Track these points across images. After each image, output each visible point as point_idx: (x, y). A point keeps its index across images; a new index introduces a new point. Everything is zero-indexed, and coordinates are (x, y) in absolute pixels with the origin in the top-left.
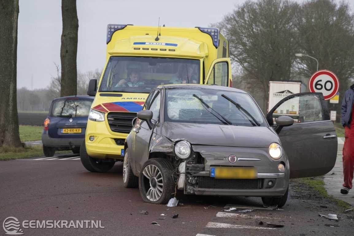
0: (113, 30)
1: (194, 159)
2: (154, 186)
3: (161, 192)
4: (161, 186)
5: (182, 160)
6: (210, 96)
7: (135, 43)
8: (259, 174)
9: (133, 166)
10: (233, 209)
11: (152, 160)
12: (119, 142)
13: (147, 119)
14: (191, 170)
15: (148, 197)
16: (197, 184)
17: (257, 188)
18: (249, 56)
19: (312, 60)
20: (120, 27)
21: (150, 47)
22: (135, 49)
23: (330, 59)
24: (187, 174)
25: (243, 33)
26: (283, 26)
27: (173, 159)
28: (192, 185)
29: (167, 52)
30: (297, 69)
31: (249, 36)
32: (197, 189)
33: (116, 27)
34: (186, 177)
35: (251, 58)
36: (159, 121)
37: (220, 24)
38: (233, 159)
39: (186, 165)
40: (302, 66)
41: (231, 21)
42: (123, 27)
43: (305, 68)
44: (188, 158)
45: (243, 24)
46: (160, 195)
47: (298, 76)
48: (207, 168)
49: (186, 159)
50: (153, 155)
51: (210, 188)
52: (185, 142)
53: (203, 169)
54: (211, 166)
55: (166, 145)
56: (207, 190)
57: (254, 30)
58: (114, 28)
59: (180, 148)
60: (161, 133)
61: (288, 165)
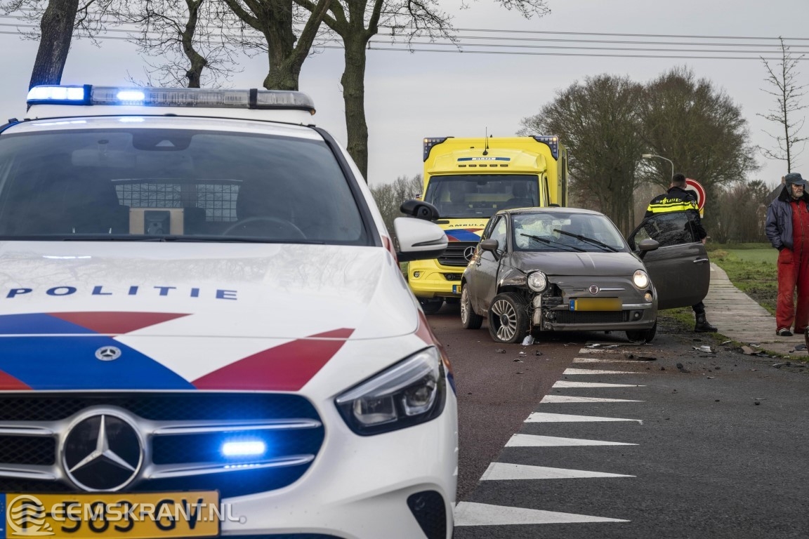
0: (430, 146)
1: (550, 292)
2: (506, 324)
3: (514, 330)
4: (514, 324)
5: (536, 294)
6: (562, 220)
7: (459, 160)
8: (624, 305)
9: (475, 304)
10: (596, 345)
11: (502, 295)
12: (449, 277)
13: (493, 249)
14: (548, 304)
15: (499, 336)
16: (555, 319)
17: (622, 321)
18: (577, 159)
19: (663, 161)
20: (438, 141)
21: (478, 163)
22: (459, 166)
23: (689, 158)
24: (543, 308)
25: (569, 129)
26: (622, 116)
27: (525, 292)
28: (550, 320)
29: (499, 168)
30: (643, 174)
31: (577, 133)
32: (556, 324)
33: (434, 141)
34: (543, 312)
35: (581, 162)
36: (506, 250)
37: (537, 117)
38: (594, 290)
39: (542, 300)
40: (650, 169)
41: (552, 114)
42: (442, 141)
43: (654, 172)
44: (543, 291)
45: (568, 116)
46: (513, 334)
47: (645, 182)
48: (567, 301)
49: (541, 292)
50: (502, 289)
51: (569, 323)
52: (539, 273)
53: (562, 302)
54: (570, 298)
55: (518, 277)
56: (567, 325)
57: (584, 124)
58: (432, 142)
59: (533, 280)
60: (511, 264)
61: (655, 293)
